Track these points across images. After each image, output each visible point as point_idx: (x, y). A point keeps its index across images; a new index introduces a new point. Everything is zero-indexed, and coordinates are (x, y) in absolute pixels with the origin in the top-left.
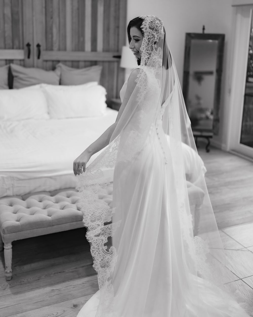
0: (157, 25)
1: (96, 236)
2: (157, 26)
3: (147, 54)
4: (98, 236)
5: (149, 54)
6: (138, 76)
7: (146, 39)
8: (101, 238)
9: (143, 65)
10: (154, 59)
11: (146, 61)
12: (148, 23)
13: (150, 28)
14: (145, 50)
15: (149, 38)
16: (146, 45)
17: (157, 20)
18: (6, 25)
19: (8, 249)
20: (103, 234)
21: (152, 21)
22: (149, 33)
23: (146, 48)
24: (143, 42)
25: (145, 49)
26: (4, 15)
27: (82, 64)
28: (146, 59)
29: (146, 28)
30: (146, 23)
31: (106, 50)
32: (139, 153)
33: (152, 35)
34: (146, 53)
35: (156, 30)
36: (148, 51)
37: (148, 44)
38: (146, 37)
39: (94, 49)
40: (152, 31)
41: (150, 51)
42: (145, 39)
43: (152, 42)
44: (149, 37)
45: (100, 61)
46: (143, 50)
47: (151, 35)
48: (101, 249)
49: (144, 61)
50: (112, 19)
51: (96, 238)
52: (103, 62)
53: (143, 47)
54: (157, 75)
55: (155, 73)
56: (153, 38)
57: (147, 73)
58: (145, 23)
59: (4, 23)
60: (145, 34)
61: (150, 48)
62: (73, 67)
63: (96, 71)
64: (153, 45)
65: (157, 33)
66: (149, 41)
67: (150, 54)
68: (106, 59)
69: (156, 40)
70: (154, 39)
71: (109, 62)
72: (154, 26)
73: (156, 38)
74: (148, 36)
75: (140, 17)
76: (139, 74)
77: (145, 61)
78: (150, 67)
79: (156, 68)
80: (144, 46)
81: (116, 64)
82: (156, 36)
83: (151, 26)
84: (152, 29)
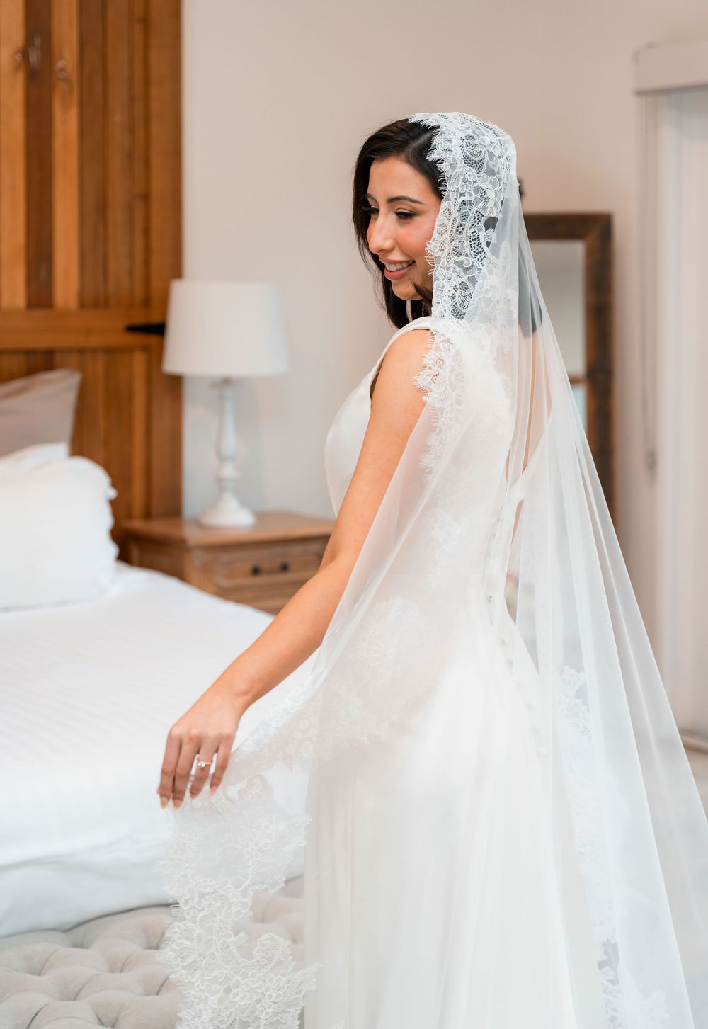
0: (491, 149)
2: (491, 155)
3: (458, 269)
5: (466, 270)
6: (426, 361)
7: (452, 209)
9: (446, 314)
10: (488, 290)
11: (458, 299)
12: (456, 142)
13: (468, 162)
14: (446, 251)
15: (464, 203)
16: (454, 230)
17: (488, 132)
21: (469, 132)
22: (466, 181)
23: (454, 243)
24: (441, 218)
25: (449, 247)
28: (455, 289)
29: (454, 159)
30: (450, 141)
31: (92, 301)
33: (477, 189)
34: (452, 265)
35: (491, 172)
36: (460, 258)
37: (460, 229)
38: (453, 200)
40: (476, 174)
41: (467, 256)
42: (449, 205)
43: (477, 221)
44: (466, 198)
45: (67, 351)
46: (439, 254)
47: (472, 192)
49: (447, 299)
52: (81, 351)
53: (441, 239)
55: (495, 348)
56: (481, 204)
57: (465, 347)
58: (446, 140)
60: (451, 186)
61: (467, 244)
64: (480, 231)
65: (494, 184)
66: (465, 217)
67: (470, 268)
69: (492, 211)
70: (485, 207)
71: (109, 351)
72: (480, 153)
73: (490, 204)
74: (462, 195)
75: (413, 121)
76: (432, 353)
77: (453, 297)
78: (475, 321)
79: (495, 327)
80: (445, 236)
81: (139, 360)
82: (491, 194)
83: (472, 153)
84: (478, 166)
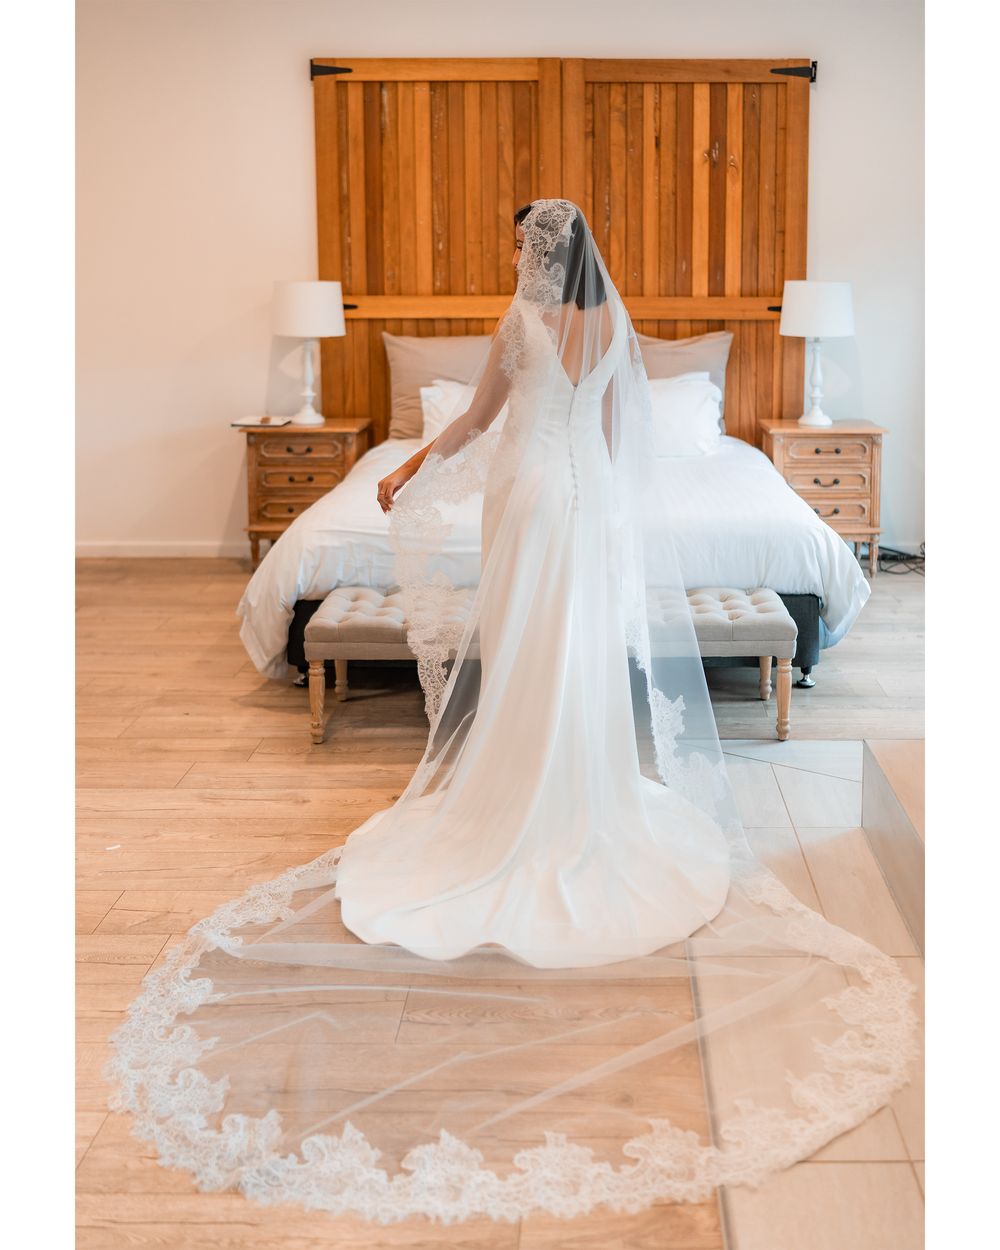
1: (425, 642)
4: (431, 642)
7: (528, 247)
8: (438, 650)
12: (535, 215)
13: (538, 225)
15: (534, 245)
16: (529, 257)
18: (502, 241)
19: (315, 675)
20: (440, 642)
21: (544, 210)
22: (535, 234)
25: (527, 265)
26: (498, 216)
27: (683, 327)
29: (528, 223)
31: (748, 292)
32: (512, 481)
33: (541, 238)
34: (526, 274)
35: (551, 229)
36: (531, 271)
38: (528, 243)
39: (717, 290)
41: (534, 269)
42: (526, 245)
43: (540, 253)
45: (732, 321)
48: (435, 672)
50: (766, 213)
51: (426, 647)
52: (742, 322)
54: (547, 319)
55: (542, 314)
57: (524, 314)
59: (498, 237)
60: (527, 236)
61: (535, 264)
62: (660, 335)
63: (717, 346)
64: (543, 258)
65: (552, 235)
66: (535, 251)
67: (534, 275)
68: (749, 316)
69: (550, 248)
70: (546, 247)
71: (759, 322)
72: (546, 221)
73: (548, 245)
78: (531, 301)
80: (525, 260)
82: (550, 240)
83: (542, 220)
